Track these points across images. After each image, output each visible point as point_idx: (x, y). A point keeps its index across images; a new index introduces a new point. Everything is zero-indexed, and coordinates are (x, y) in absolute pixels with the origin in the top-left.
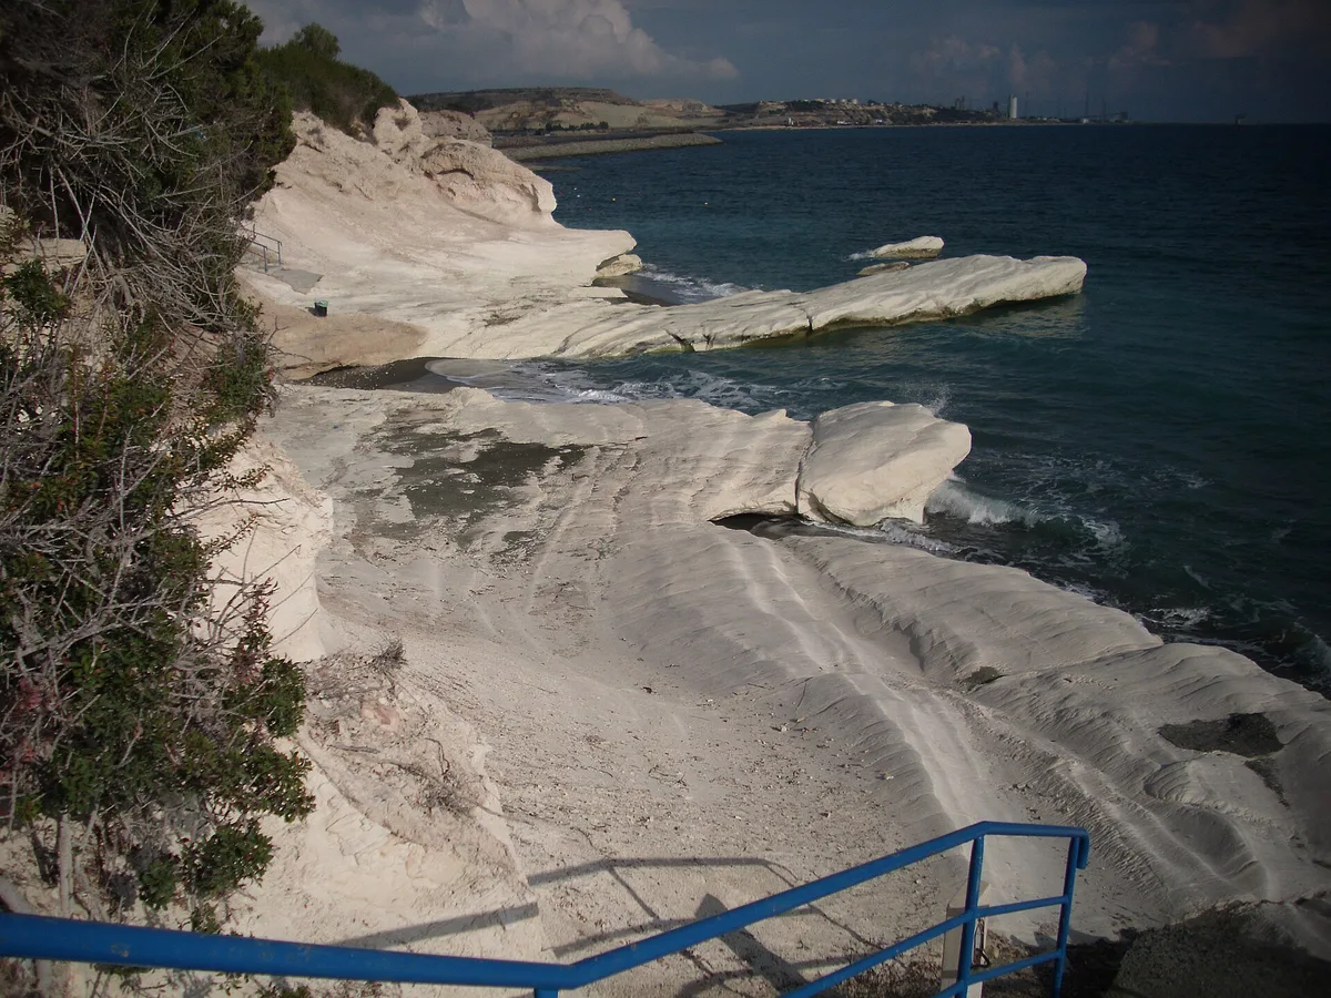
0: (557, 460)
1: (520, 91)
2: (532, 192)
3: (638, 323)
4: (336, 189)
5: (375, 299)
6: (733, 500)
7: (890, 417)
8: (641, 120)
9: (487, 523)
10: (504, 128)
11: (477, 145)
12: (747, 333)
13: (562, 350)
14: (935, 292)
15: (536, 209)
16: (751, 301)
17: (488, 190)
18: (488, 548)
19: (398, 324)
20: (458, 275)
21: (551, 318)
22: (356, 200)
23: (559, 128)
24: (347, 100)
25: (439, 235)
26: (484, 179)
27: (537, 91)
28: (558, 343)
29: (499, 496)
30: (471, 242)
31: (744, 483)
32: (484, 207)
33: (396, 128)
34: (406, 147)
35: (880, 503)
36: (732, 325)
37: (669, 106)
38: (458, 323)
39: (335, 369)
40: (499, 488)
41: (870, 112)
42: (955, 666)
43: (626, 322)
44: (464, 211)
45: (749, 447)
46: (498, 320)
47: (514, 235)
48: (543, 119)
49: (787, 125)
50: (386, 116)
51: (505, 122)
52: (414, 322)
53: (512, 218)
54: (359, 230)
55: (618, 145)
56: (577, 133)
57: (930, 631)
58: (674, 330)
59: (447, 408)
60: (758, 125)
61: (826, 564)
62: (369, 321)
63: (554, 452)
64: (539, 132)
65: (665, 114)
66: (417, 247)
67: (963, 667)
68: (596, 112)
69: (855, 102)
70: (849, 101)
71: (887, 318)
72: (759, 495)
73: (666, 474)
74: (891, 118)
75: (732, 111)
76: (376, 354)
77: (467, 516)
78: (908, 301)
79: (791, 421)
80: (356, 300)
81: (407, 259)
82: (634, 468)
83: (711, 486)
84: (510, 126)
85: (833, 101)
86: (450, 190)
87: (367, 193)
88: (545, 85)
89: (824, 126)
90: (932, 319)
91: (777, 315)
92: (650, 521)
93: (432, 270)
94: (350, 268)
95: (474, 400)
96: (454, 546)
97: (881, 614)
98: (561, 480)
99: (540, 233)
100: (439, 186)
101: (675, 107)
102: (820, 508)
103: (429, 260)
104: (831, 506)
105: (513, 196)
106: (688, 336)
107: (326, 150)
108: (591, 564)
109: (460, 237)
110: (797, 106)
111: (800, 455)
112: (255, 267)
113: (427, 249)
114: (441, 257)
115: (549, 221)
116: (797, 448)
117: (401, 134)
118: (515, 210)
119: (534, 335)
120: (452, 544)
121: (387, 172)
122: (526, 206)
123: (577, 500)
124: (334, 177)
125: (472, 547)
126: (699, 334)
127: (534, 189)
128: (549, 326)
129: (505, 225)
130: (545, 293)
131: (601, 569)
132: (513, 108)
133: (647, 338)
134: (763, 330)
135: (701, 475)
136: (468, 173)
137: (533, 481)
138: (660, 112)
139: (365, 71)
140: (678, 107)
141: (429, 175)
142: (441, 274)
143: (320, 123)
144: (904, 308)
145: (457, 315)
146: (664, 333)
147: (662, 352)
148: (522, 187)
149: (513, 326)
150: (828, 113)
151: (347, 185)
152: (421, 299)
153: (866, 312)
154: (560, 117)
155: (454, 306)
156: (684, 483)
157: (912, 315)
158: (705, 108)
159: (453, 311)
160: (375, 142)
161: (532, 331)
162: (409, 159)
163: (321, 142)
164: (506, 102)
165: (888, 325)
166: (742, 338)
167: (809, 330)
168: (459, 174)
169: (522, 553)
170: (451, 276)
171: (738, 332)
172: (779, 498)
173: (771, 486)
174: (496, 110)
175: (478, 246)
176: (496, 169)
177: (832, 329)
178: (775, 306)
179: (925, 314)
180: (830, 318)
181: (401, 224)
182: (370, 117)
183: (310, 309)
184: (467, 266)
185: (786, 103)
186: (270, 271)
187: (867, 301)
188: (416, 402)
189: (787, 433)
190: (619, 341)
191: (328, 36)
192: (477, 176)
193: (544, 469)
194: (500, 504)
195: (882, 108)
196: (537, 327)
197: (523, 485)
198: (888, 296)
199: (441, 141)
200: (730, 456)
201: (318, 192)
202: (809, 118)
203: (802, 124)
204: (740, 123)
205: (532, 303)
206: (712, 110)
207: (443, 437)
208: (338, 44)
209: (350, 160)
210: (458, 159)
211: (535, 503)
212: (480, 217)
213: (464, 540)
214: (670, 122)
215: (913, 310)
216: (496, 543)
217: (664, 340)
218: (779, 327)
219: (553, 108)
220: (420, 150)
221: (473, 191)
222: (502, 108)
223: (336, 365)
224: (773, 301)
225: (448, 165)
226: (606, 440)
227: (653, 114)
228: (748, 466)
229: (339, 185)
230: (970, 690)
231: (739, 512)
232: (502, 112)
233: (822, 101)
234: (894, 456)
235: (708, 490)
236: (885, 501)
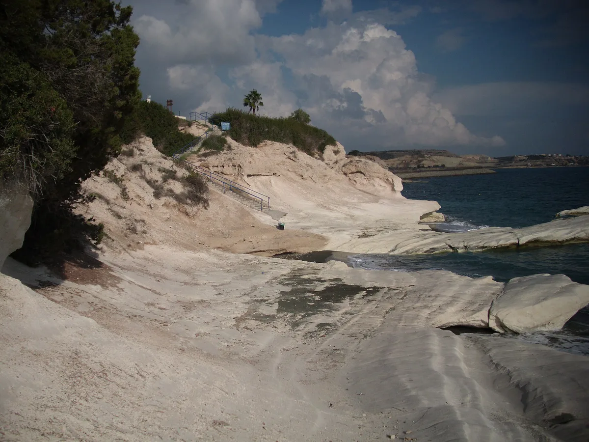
0: (364, 293)
1: (407, 151)
2: (392, 182)
3: (432, 239)
4: (300, 178)
5: (310, 224)
6: (452, 316)
7: (546, 280)
8: (460, 164)
9: (311, 319)
10: (399, 167)
11: (368, 161)
12: (485, 245)
13: (393, 250)
14: (586, 228)
15: (393, 190)
16: (490, 231)
17: (372, 181)
18: (306, 330)
19: (317, 235)
20: (352, 217)
21: (391, 236)
22: (309, 183)
23: (423, 167)
24: (309, 140)
25: (346, 199)
26: (370, 176)
27: (414, 151)
28: (392, 247)
29: (325, 307)
30: (361, 202)
31: (460, 309)
32: (370, 189)
33: (333, 154)
34: (336, 162)
35: (536, 325)
36: (479, 241)
37: (473, 158)
38: (346, 235)
39: (284, 253)
40: (328, 303)
41: (568, 160)
42: (545, 411)
43: (426, 239)
44: (360, 190)
45: (467, 292)
46: (365, 236)
47: (381, 201)
48: (416, 163)
49: (527, 166)
50: (329, 149)
51: (400, 164)
52: (324, 234)
53: (382, 194)
54: (308, 195)
55: (448, 173)
56: (431, 169)
57: (536, 389)
58: (449, 243)
59: (322, 269)
60: (513, 166)
61: (490, 350)
62: (304, 233)
63: (364, 289)
64: (414, 169)
65: (471, 161)
66: (334, 204)
67: (550, 412)
68: (440, 160)
69: (560, 155)
70: (557, 155)
71: (560, 240)
72: (468, 316)
73: (417, 302)
74: (577, 162)
75: (502, 160)
76: (304, 248)
77: (303, 314)
78: (571, 232)
79: (495, 282)
80: (299, 224)
81: (329, 209)
82: (402, 299)
83: (440, 309)
84: (401, 166)
85: (550, 155)
86: (355, 181)
87: (314, 180)
88: (417, 149)
89: (545, 166)
90: (584, 242)
91: (502, 237)
92: (399, 323)
93: (340, 214)
94: (302, 211)
95: (336, 266)
96: (289, 327)
97: (511, 377)
98: (361, 302)
99: (394, 201)
100: (350, 179)
101: (476, 158)
102: (502, 325)
103: (339, 210)
104: (507, 323)
105: (383, 184)
106: (456, 246)
107: (297, 161)
108: (357, 341)
109: (356, 200)
110: (531, 158)
111: (494, 297)
112: (257, 208)
113: (339, 205)
114: (345, 209)
115: (399, 195)
116: (493, 294)
117: (335, 157)
118: (384, 190)
119: (382, 242)
120: (288, 326)
121: (324, 171)
122: (389, 188)
123: (365, 311)
124: (300, 172)
125: (298, 328)
126: (461, 245)
127: (393, 181)
128: (389, 239)
129: (379, 196)
130: (391, 225)
131: (361, 344)
132: (403, 158)
133: (436, 246)
134: (494, 244)
135: (437, 303)
136: (363, 173)
137: (347, 301)
138: (469, 160)
139: (321, 130)
140: (477, 158)
141: (345, 174)
142: (344, 216)
143: (296, 149)
144: (569, 235)
145: (345, 232)
146: (444, 244)
147: (443, 253)
148: (387, 180)
149: (371, 238)
150: (547, 160)
151: (305, 176)
152: (330, 225)
153: (548, 236)
154: (424, 162)
155: (345, 229)
156: (426, 307)
157: (573, 239)
158: (489, 159)
159: (344, 231)
160: (323, 160)
161: (380, 241)
162: (337, 167)
163: (295, 157)
164: (400, 156)
165: (560, 244)
166: (483, 247)
167: (518, 245)
168: (359, 174)
169: (323, 333)
170: (349, 217)
171: (481, 245)
172: (478, 318)
173: (475, 311)
174: (396, 159)
175: (363, 205)
176: (376, 172)
177: (530, 245)
178: (502, 233)
179: (579, 239)
180: (529, 239)
181: (328, 193)
182: (322, 149)
183: (277, 226)
184: (356, 213)
185: (527, 156)
186: (263, 210)
187: (549, 231)
188: (308, 265)
189: (490, 287)
190: (421, 247)
191: (306, 114)
192: (367, 174)
193: (355, 296)
194: (324, 310)
195: (573, 158)
196: (382, 239)
197: (340, 302)
198: (560, 230)
199: (352, 159)
200: (455, 296)
201: (291, 178)
202: (538, 163)
203: (535, 166)
204: (506, 165)
205: (384, 229)
206: (493, 159)
207: (313, 280)
208: (309, 118)
209: (308, 165)
210: (358, 167)
211: (344, 311)
212: (367, 193)
213: (295, 325)
214: (473, 164)
215: (573, 237)
216: (312, 327)
217: (443, 247)
218: (502, 243)
219: (421, 159)
220: (342, 163)
221: (365, 182)
222: (398, 158)
223: (284, 251)
224: (502, 231)
225: (354, 170)
226: (393, 286)
227: (466, 161)
228: (464, 301)
229: (302, 176)
230: (550, 427)
231: (456, 324)
232: (399, 160)
233: (544, 155)
234: (545, 299)
235: (439, 311)
236: (539, 323)
